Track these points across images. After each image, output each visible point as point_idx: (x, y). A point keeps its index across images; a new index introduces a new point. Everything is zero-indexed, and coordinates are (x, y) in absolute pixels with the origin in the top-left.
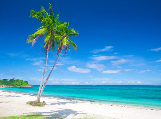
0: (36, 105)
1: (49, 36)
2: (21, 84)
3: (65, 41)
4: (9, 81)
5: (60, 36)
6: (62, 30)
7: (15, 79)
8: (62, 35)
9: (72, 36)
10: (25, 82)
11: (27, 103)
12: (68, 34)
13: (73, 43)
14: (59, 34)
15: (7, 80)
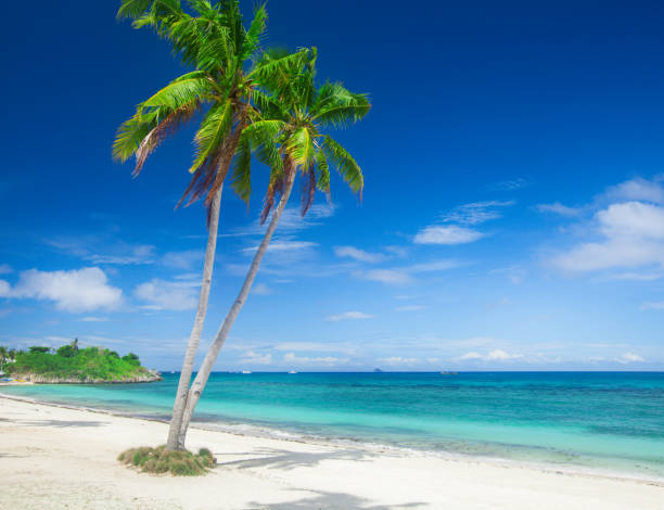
0: (166, 469)
1: (219, 117)
2: (108, 366)
3: (301, 145)
4: (55, 353)
5: (274, 123)
6: (286, 91)
7: (80, 347)
8: (286, 119)
9: (336, 121)
10: (125, 358)
11: (121, 458)
12: (314, 113)
13: (344, 153)
14: (274, 111)
15: (47, 349)
